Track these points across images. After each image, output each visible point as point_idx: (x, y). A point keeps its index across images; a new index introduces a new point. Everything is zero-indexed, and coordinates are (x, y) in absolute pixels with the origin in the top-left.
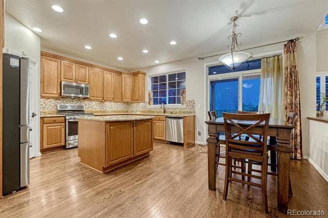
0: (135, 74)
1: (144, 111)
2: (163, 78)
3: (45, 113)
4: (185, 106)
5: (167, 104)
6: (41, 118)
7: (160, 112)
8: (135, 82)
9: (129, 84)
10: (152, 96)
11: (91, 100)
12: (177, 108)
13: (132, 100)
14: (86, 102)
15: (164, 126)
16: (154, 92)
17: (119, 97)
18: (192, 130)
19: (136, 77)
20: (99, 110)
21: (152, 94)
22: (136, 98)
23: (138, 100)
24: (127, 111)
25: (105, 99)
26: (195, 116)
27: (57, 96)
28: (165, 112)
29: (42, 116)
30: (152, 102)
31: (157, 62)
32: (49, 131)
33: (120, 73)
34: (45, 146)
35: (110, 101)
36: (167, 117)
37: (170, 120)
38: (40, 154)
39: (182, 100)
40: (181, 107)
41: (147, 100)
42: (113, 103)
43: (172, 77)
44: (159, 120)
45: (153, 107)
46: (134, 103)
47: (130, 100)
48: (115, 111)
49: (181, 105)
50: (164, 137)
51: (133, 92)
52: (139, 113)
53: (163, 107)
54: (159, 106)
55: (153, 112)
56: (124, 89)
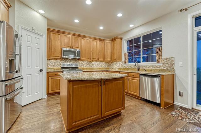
0: (114, 40)
1: (120, 69)
2: (137, 40)
3: (54, 69)
4: (161, 64)
5: (141, 63)
6: (47, 72)
7: (134, 69)
8: (113, 46)
9: (109, 48)
10: (127, 56)
11: (82, 60)
12: (152, 66)
13: (111, 60)
14: (80, 62)
15: (138, 83)
16: (129, 53)
17: (102, 58)
18: (170, 89)
19: (114, 42)
20: (88, 67)
21: (127, 54)
22: (115, 58)
23: (116, 60)
24: (109, 68)
25: (92, 59)
26: (174, 74)
27: (60, 58)
28: (139, 70)
29: (48, 71)
30: (127, 61)
31: (131, 26)
32: (52, 82)
33: (103, 40)
34: (50, 92)
35: (96, 61)
36: (141, 75)
37: (143, 77)
38: (46, 96)
39: (157, 58)
40: (157, 65)
41: (123, 59)
42: (98, 63)
43: (146, 37)
44: (133, 77)
45: (128, 65)
46: (113, 62)
47: (110, 60)
48: (100, 68)
49: (156, 63)
50: (138, 93)
51: (112, 54)
52: (117, 70)
53: (137, 65)
54: (133, 64)
55: (128, 69)
56: (106, 52)
